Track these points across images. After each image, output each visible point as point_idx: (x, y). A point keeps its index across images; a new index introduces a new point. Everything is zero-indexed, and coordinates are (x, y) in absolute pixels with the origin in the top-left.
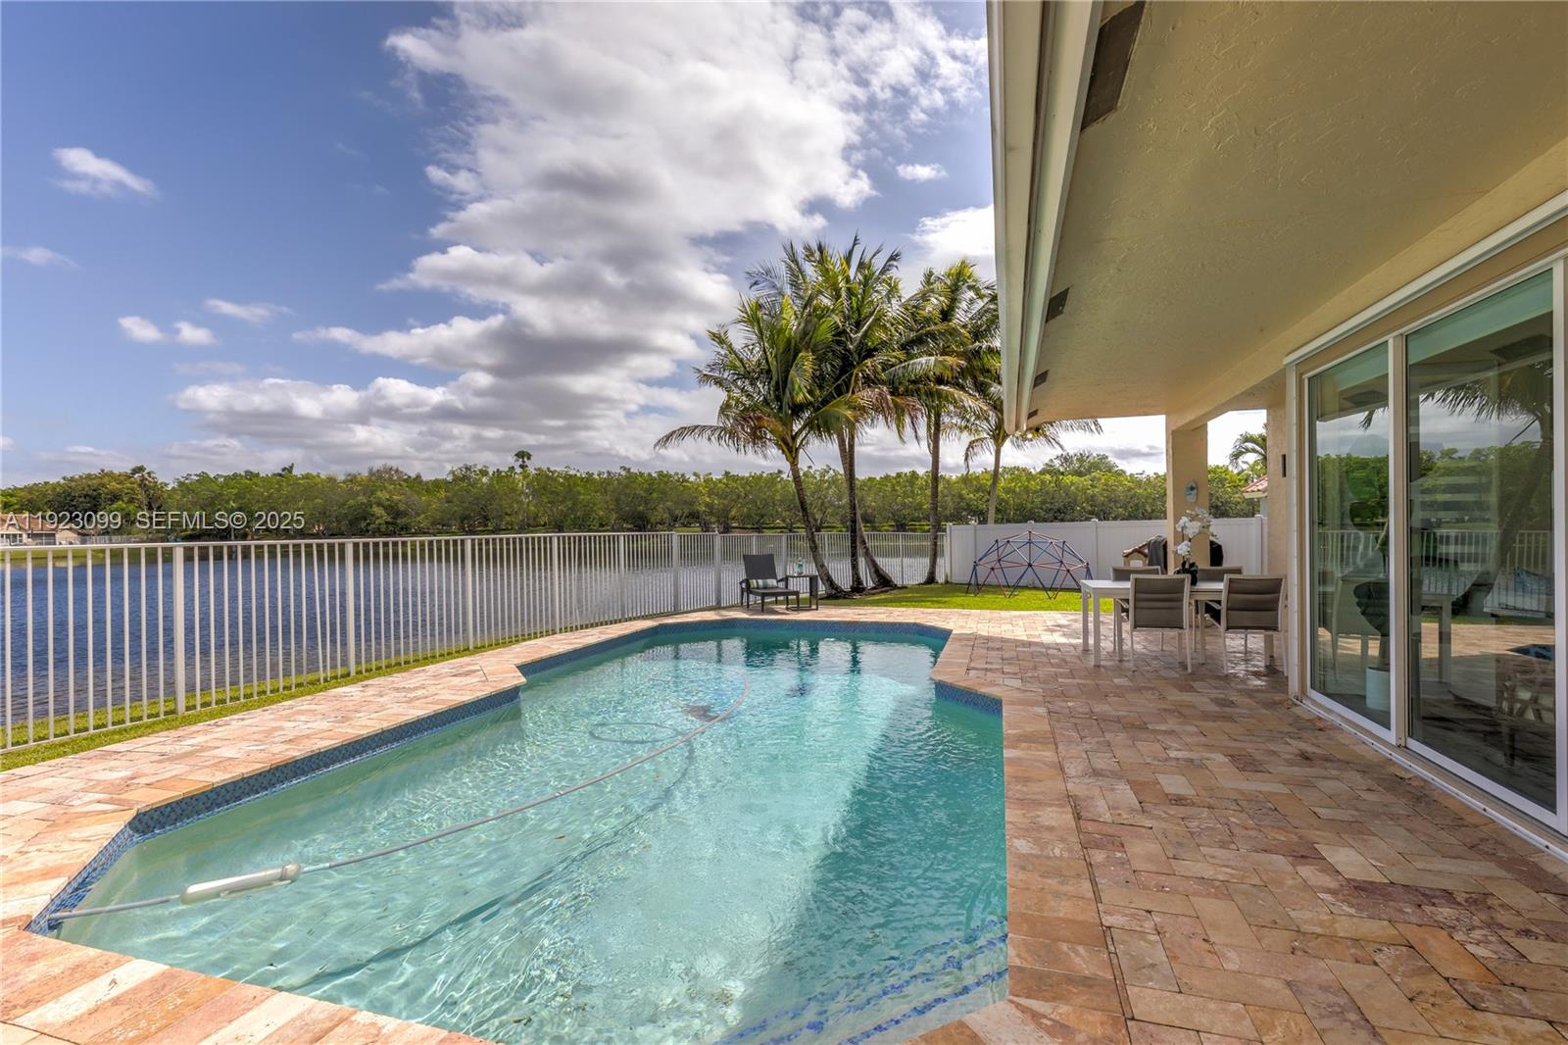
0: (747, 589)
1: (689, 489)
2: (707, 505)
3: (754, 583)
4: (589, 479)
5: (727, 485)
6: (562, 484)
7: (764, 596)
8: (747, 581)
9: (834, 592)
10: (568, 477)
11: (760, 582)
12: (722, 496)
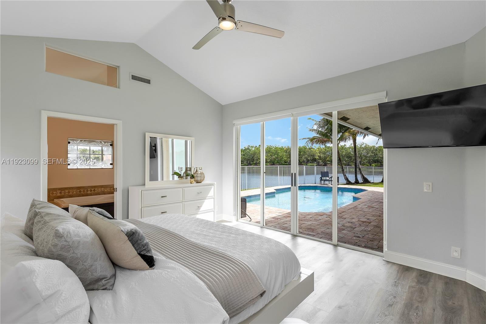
0: (321, 180)
1: (312, 151)
2: (319, 156)
3: (323, 178)
4: (282, 149)
5: (325, 150)
6: (274, 150)
7: (324, 181)
8: (321, 178)
9: (348, 182)
10: (276, 148)
11: (325, 178)
12: (324, 153)
